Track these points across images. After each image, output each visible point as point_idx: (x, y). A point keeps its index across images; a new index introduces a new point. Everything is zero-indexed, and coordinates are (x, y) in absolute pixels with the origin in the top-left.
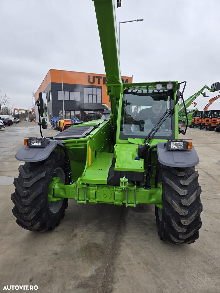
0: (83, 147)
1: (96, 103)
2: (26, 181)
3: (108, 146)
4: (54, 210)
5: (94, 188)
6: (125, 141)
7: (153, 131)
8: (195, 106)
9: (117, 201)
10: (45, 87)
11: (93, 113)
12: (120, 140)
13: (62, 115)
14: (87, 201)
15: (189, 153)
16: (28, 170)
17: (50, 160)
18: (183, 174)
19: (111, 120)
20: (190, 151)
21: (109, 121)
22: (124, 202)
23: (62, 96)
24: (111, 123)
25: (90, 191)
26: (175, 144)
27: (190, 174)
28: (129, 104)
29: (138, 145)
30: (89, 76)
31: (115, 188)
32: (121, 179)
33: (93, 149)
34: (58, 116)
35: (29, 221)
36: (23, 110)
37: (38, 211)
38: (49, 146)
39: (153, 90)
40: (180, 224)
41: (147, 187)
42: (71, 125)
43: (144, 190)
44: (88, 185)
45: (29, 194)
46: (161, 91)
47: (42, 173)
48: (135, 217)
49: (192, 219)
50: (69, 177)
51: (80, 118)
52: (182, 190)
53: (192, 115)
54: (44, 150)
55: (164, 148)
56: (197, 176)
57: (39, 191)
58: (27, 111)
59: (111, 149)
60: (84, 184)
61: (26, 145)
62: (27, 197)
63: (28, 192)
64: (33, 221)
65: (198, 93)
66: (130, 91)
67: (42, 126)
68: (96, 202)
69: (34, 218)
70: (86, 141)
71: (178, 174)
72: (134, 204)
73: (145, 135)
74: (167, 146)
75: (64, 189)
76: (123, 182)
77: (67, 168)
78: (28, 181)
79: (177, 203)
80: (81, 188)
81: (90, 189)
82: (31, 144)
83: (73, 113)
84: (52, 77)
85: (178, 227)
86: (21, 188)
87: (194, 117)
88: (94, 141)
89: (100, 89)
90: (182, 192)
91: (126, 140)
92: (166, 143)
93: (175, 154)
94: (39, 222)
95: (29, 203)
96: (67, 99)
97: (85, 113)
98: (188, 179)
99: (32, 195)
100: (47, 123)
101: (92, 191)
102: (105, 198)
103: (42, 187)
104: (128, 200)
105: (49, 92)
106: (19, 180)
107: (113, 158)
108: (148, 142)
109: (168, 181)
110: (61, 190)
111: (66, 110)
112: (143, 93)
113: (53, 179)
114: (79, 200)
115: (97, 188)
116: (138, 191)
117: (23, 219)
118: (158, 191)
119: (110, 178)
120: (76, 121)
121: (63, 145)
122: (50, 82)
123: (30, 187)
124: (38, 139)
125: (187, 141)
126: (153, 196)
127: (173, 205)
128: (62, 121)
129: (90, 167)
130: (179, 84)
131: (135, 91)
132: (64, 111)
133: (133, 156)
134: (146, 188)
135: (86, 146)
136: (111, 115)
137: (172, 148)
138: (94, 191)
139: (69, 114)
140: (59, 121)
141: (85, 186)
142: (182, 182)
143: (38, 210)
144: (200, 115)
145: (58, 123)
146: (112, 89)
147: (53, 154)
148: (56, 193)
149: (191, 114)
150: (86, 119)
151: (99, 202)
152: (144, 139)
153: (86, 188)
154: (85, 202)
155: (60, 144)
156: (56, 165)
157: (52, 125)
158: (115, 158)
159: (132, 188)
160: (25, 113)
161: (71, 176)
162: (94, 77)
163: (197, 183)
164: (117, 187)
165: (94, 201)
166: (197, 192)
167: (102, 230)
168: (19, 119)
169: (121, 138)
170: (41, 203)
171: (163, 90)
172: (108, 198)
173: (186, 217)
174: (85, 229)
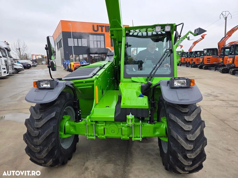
0: (91, 87)
1: (100, 47)
2: (37, 122)
3: (113, 84)
4: (66, 146)
5: (102, 124)
6: (128, 80)
7: (154, 70)
8: (181, 48)
9: (124, 135)
10: (57, 36)
11: (98, 56)
12: (124, 79)
13: (72, 58)
14: (96, 137)
15: (192, 90)
16: (38, 111)
17: (60, 101)
18: (187, 110)
19: (114, 61)
20: (193, 87)
21: (113, 62)
22: (131, 136)
23: (71, 42)
24: (114, 64)
25: (99, 128)
26: (178, 82)
27: (193, 109)
28: (130, 46)
29: (141, 83)
30: (93, 25)
31: (121, 124)
32: (127, 116)
33: (100, 88)
34: (69, 60)
35: (42, 159)
36: (40, 55)
37: (50, 150)
38: (58, 87)
39: (152, 33)
40: (186, 158)
41: (151, 121)
42: (79, 66)
43: (148, 125)
44: (96, 122)
45: (41, 134)
46: (159, 33)
47: (51, 113)
48: (140, 147)
49: (198, 152)
50: (79, 115)
51: (88, 61)
52: (187, 125)
53: (179, 56)
54: (53, 91)
55: (167, 86)
56: (199, 111)
57: (49, 130)
58: (43, 56)
59: (115, 87)
60: (92, 121)
61: (35, 87)
62: (38, 137)
63: (39, 133)
64: (45, 159)
65: (183, 38)
66: (131, 34)
67: (51, 68)
68: (105, 138)
69: (47, 156)
70: (93, 81)
71: (182, 110)
72: (140, 138)
73: (147, 74)
74: (170, 84)
75: (74, 127)
76: (130, 119)
77: (76, 107)
78: (38, 122)
79: (183, 138)
80: (90, 125)
81: (98, 126)
82: (40, 86)
83: (81, 57)
84: (62, 27)
85: (185, 160)
86: (32, 129)
87: (181, 57)
88: (100, 81)
89: (103, 36)
90: (188, 127)
91: (130, 79)
92: (169, 81)
93: (178, 91)
94: (52, 159)
95: (41, 143)
96: (76, 45)
97: (91, 57)
98: (192, 114)
99: (43, 135)
100: (56, 65)
101: (101, 128)
102: (113, 134)
103: (52, 127)
104: (134, 134)
105: (61, 40)
106: (30, 121)
107: (119, 95)
108: (150, 80)
109: (173, 117)
110: (71, 128)
111: (75, 55)
112: (143, 35)
113: (64, 117)
114: (88, 136)
115: (105, 124)
116: (143, 126)
117: (36, 157)
118: (162, 125)
119: (117, 114)
120: (84, 63)
121: (71, 86)
122: (61, 31)
123: (41, 127)
124: (47, 80)
125: (189, 78)
126: (157, 130)
127: (179, 140)
128: (72, 64)
129: (98, 104)
130: (176, 26)
131: (135, 34)
132: (74, 55)
133: (137, 93)
134: (150, 123)
135: (93, 86)
136: (114, 57)
137: (175, 85)
138: (103, 128)
139: (78, 58)
140: (70, 63)
141: (94, 123)
142: (186, 118)
143: (50, 148)
144: (186, 55)
145: (69, 66)
146: (114, 33)
147: (62, 94)
148: (66, 130)
149: (178, 54)
150: (93, 61)
151: (108, 137)
152: (146, 78)
153: (95, 125)
154: (94, 138)
155: (69, 85)
156: (66, 104)
157: (64, 67)
158: (121, 96)
159: (138, 124)
160: (41, 57)
161: (80, 114)
162: (97, 26)
163: (200, 118)
164: (124, 123)
165: (103, 137)
166: (201, 127)
167: (111, 162)
168: (36, 63)
169: (125, 77)
170: (53, 142)
171: (161, 32)
172: (116, 133)
173: (192, 151)
174: (96, 162)
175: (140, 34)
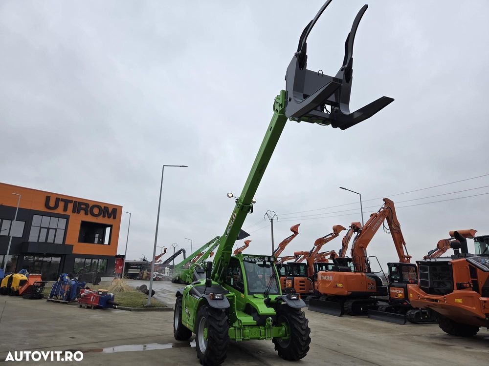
1: (52, 242)
5: (248, 328)
6: (251, 296)
9: (262, 336)
12: (248, 295)
26: (293, 296)
29: (263, 299)
30: (48, 196)
32: (268, 319)
41: (277, 325)
43: (275, 327)
72: (270, 338)
89: (66, 220)
102: (255, 335)
108: (268, 297)
114: (237, 339)
126: (280, 331)
133: (264, 305)
154: (241, 340)
162: (57, 199)
165: (248, 338)
175: (250, 260)
